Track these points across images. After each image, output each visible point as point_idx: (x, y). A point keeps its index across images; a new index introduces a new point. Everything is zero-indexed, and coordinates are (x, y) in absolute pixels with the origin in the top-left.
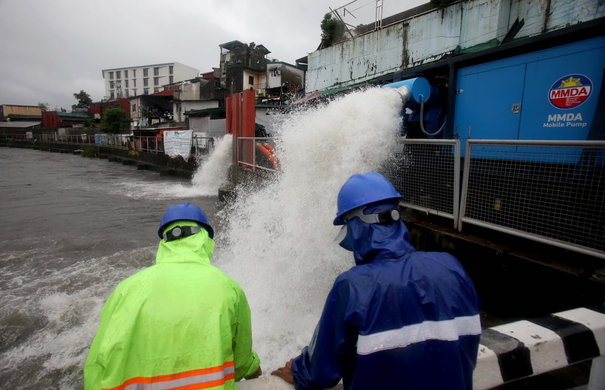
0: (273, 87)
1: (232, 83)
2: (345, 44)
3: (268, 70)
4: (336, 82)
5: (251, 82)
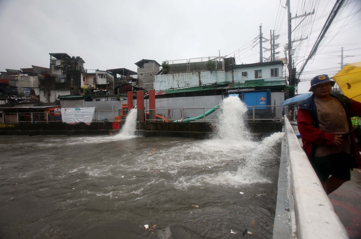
0: (101, 84)
2: (174, 74)
3: (97, 75)
4: (171, 87)
5: (84, 80)
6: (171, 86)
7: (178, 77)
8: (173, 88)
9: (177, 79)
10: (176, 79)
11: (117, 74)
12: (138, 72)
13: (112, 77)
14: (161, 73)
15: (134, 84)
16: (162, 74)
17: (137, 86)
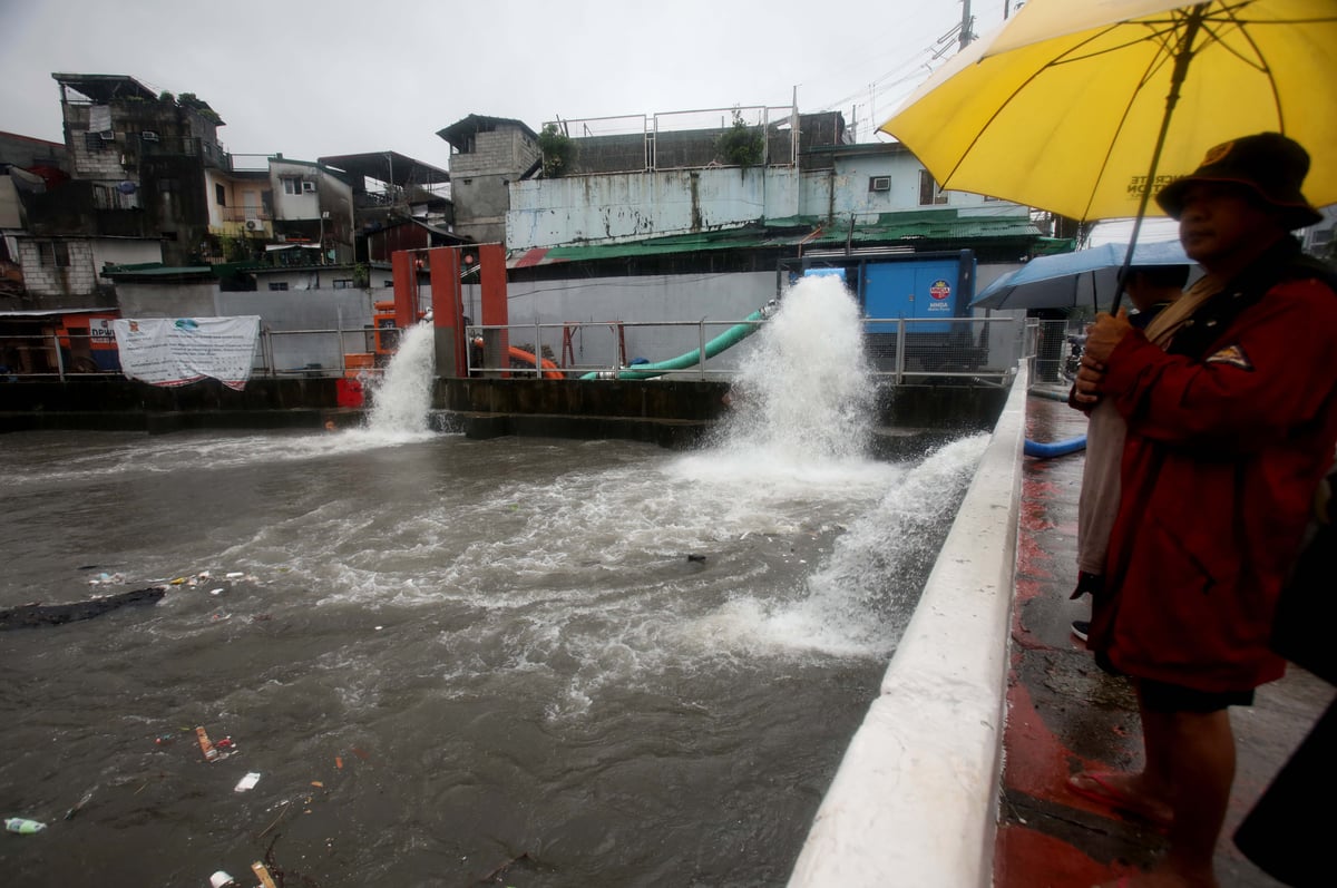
0: (295, 218)
1: (167, 196)
2: (592, 181)
3: (274, 178)
4: (576, 236)
5: (221, 201)
6: (578, 229)
7: (605, 192)
8: (587, 240)
9: (602, 199)
10: (597, 202)
11: (366, 178)
12: (452, 169)
13: (344, 189)
14: (536, 175)
15: (435, 219)
16: (540, 178)
17: (450, 230)
